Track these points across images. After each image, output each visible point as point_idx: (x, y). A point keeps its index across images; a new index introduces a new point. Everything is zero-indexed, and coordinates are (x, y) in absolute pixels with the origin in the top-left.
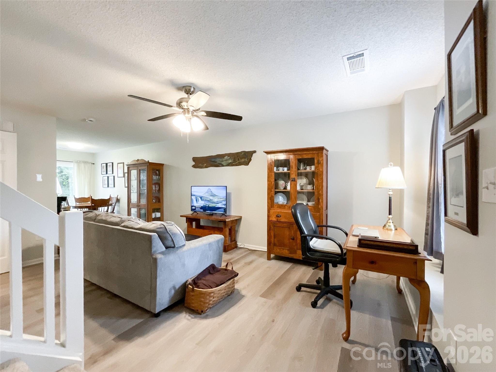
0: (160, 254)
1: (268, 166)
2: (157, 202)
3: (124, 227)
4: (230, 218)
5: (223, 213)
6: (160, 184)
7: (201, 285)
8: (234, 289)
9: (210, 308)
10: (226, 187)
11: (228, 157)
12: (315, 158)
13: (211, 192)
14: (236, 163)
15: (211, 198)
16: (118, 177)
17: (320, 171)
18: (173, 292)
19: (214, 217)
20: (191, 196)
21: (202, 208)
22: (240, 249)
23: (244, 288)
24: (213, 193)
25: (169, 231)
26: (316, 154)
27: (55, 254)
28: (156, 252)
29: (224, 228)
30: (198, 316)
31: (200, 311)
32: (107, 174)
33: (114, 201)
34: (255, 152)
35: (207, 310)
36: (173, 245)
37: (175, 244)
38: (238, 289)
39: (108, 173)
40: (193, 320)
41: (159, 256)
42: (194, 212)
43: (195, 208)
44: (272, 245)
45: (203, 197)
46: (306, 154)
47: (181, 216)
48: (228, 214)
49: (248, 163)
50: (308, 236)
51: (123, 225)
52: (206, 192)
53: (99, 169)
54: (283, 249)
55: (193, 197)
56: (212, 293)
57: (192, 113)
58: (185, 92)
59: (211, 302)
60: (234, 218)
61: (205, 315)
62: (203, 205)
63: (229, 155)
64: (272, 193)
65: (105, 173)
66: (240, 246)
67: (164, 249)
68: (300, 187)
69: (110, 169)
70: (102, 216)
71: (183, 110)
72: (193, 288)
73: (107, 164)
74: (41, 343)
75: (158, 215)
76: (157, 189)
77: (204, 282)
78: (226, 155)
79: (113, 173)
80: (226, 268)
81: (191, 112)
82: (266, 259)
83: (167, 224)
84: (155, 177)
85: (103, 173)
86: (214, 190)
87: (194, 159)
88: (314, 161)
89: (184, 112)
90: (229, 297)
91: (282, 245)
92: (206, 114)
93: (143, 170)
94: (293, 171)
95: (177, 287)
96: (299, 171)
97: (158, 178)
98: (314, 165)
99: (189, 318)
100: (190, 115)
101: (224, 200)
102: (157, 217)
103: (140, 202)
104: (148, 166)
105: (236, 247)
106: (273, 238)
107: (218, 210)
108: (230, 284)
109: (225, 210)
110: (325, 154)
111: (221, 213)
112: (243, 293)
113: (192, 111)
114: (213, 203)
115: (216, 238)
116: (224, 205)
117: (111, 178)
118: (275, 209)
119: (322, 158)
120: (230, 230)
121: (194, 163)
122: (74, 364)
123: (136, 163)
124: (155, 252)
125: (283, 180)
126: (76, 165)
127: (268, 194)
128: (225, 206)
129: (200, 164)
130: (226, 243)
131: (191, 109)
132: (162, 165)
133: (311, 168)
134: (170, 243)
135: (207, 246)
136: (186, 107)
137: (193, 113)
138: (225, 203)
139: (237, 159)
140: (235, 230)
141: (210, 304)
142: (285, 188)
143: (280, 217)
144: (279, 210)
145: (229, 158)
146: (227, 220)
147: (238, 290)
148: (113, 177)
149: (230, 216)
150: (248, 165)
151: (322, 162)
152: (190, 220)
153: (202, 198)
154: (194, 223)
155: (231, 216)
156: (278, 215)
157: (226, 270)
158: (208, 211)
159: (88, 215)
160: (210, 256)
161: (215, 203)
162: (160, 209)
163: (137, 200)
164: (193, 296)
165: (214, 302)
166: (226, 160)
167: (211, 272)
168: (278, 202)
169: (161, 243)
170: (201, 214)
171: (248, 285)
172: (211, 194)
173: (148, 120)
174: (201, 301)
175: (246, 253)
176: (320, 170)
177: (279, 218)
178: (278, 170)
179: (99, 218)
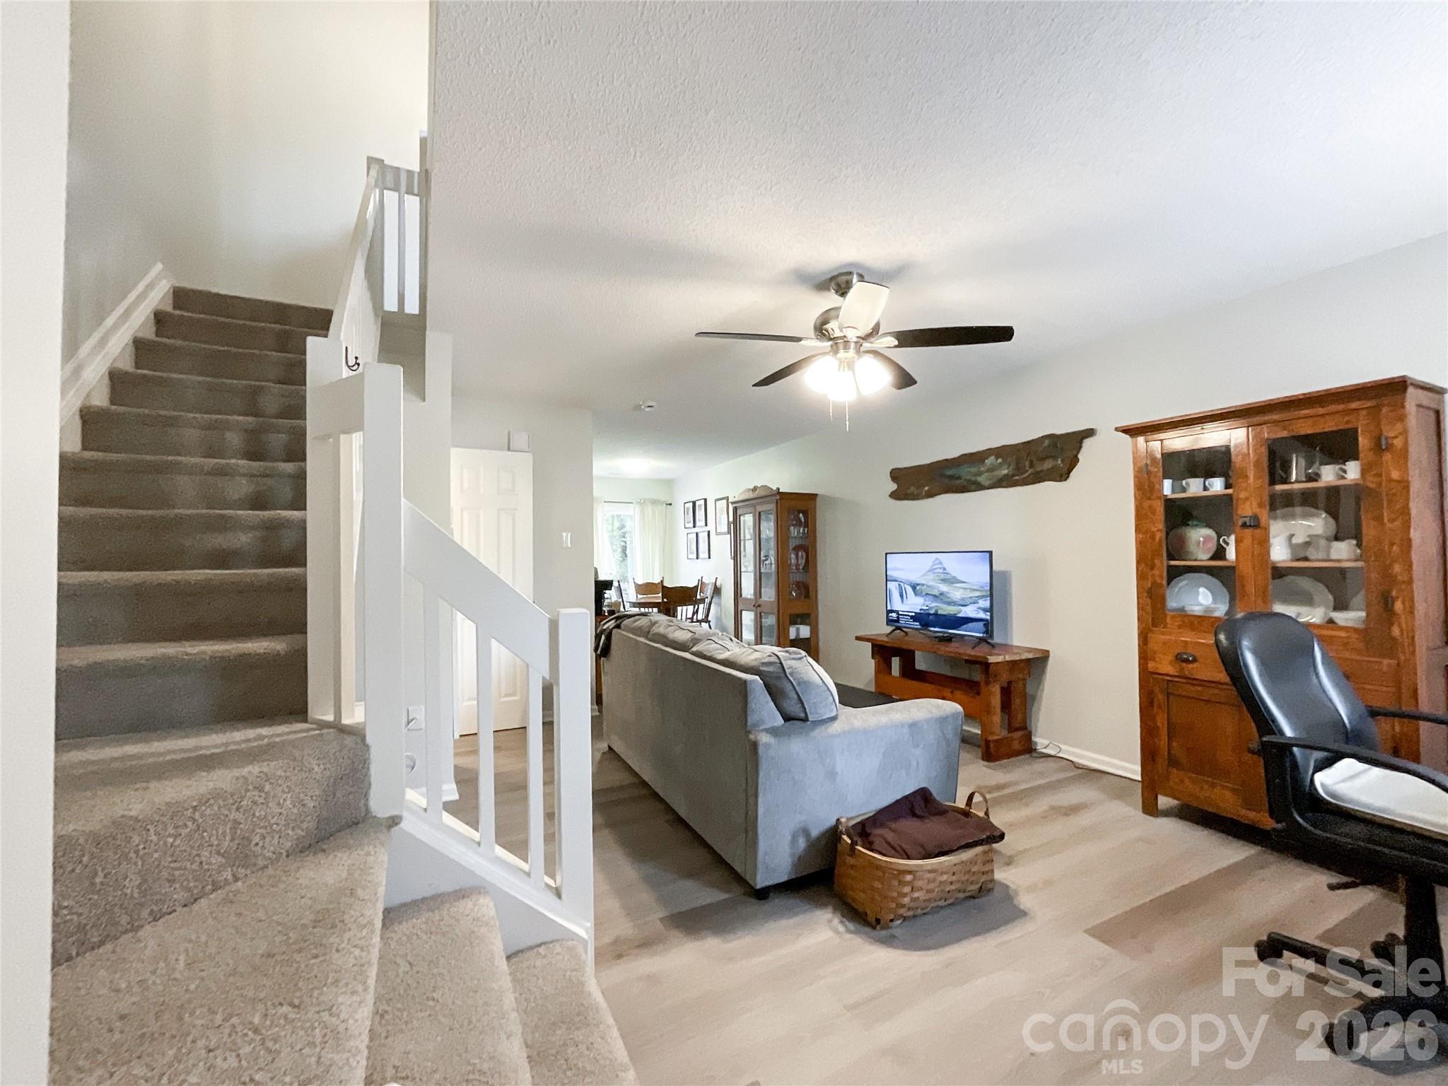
0: (767, 732)
1: (1135, 477)
2: (803, 597)
3: (696, 654)
4: (1004, 655)
5: (981, 635)
6: (808, 549)
7: (878, 843)
8: (992, 881)
9: (905, 919)
10: (991, 553)
11: (997, 459)
12: (1359, 431)
13: (941, 571)
14: (1022, 476)
15: (944, 588)
16: (717, 534)
17: (1391, 480)
18: (802, 843)
19: (953, 647)
20: (887, 580)
21: (916, 618)
22: (1041, 757)
23: (1032, 889)
24: (948, 574)
25: (791, 674)
26: (1364, 412)
27: (592, 704)
28: (759, 726)
29: (982, 684)
30: (868, 929)
31: (871, 918)
32: (694, 527)
33: (709, 591)
34: (1090, 433)
35: (892, 921)
36: (802, 715)
37: (807, 710)
38: (1009, 884)
39: (698, 524)
40: (849, 936)
41: (764, 739)
42: (894, 630)
43: (898, 617)
44: (1161, 763)
45: (918, 585)
46: (1306, 417)
47: (858, 638)
48: (997, 639)
49: (1065, 470)
50: (1297, 746)
51: (694, 649)
52: (929, 571)
53: (680, 515)
54: (1213, 785)
55: (891, 585)
56: (910, 872)
57: (856, 346)
58: (837, 292)
59: (906, 900)
60: (1020, 654)
61: (884, 933)
62: (921, 610)
63: (1001, 452)
64: (1156, 572)
65: (691, 525)
66: (1045, 748)
67: (780, 721)
68: (1289, 551)
69: (700, 514)
70: (660, 626)
71: (830, 343)
72: (854, 843)
73: (694, 503)
74: (521, 873)
75: (805, 631)
76: (802, 562)
77: (890, 836)
78: (990, 452)
79: (706, 525)
80: (968, 808)
81: (852, 345)
82: (1135, 809)
83: (788, 654)
84: (794, 531)
85: (687, 525)
86: (953, 565)
87: (896, 475)
88: (1357, 440)
89: (834, 347)
90: (972, 902)
91: (1204, 765)
92: (896, 343)
93: (768, 512)
94: (1246, 489)
95: (815, 833)
96: (1279, 487)
97: (804, 533)
98: (1355, 457)
99: (841, 928)
100: (852, 352)
101: (983, 597)
102: (801, 637)
103: (760, 597)
104: (777, 503)
105: (1028, 749)
106: (1165, 737)
107: (965, 626)
108: (972, 862)
109: (988, 626)
110: (1419, 406)
111: (977, 637)
112: (1025, 901)
113: (855, 340)
114: (949, 603)
115: (934, 711)
116: (985, 610)
117: (703, 536)
118: (1170, 634)
119: (1399, 427)
120: (1006, 692)
121: (894, 487)
122: (572, 940)
123: (751, 495)
124: (755, 725)
125: (1209, 526)
126: (638, 508)
127: (1141, 577)
128: (989, 614)
129: (912, 488)
130: (992, 733)
131: (852, 335)
132: (813, 497)
133: (1345, 472)
134: (794, 709)
135: (906, 730)
136: (838, 334)
137: (861, 345)
138: (986, 603)
139: (1027, 464)
140: (1024, 696)
141: (903, 906)
142: (1220, 553)
143: (1195, 660)
144: (1188, 637)
145: (1000, 463)
146: (992, 659)
147: (1007, 887)
148: (706, 534)
149: (1006, 647)
150: (1066, 480)
151: (1398, 443)
152: (882, 651)
153: (918, 588)
154: (896, 662)
155: (1012, 646)
156: (1186, 653)
157: (966, 814)
158: (935, 627)
159: (637, 623)
160: (914, 763)
161: (954, 603)
162: (808, 615)
163: (755, 592)
164: (852, 867)
165: (912, 905)
166: (991, 470)
167: (918, 812)
168: (1183, 607)
169: (772, 704)
170: (915, 637)
171: (1048, 883)
172: (942, 576)
173: (755, 385)
174: (873, 889)
175: (1062, 776)
176: (1388, 474)
177: (1191, 666)
178: (1184, 490)
179: (655, 630)
